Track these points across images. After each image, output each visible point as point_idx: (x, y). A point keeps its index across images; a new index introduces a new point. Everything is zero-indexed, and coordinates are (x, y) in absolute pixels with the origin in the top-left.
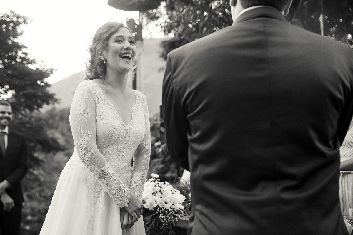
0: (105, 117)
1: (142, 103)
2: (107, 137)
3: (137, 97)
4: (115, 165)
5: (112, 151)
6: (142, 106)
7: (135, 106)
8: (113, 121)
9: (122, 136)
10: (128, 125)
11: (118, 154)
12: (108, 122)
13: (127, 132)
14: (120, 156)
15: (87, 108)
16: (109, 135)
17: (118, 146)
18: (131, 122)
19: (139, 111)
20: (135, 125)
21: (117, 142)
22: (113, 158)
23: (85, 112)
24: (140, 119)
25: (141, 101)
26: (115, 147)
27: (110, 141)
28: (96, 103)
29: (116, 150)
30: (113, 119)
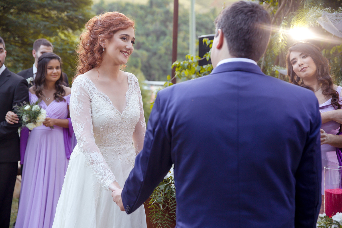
0: (100, 110)
1: (134, 86)
2: (104, 127)
3: (130, 81)
4: (115, 149)
5: (111, 137)
6: (135, 89)
7: (129, 91)
8: (108, 112)
9: (118, 123)
10: (123, 112)
11: (117, 139)
12: (103, 114)
13: (123, 119)
14: (119, 140)
15: (79, 103)
16: (105, 125)
17: (116, 132)
18: (126, 109)
19: (133, 95)
20: (130, 111)
21: (114, 129)
22: (113, 144)
23: (78, 107)
24: (134, 103)
25: (133, 84)
26: (114, 133)
27: (108, 130)
28: (91, 98)
29: (115, 136)
30: (107, 111)
